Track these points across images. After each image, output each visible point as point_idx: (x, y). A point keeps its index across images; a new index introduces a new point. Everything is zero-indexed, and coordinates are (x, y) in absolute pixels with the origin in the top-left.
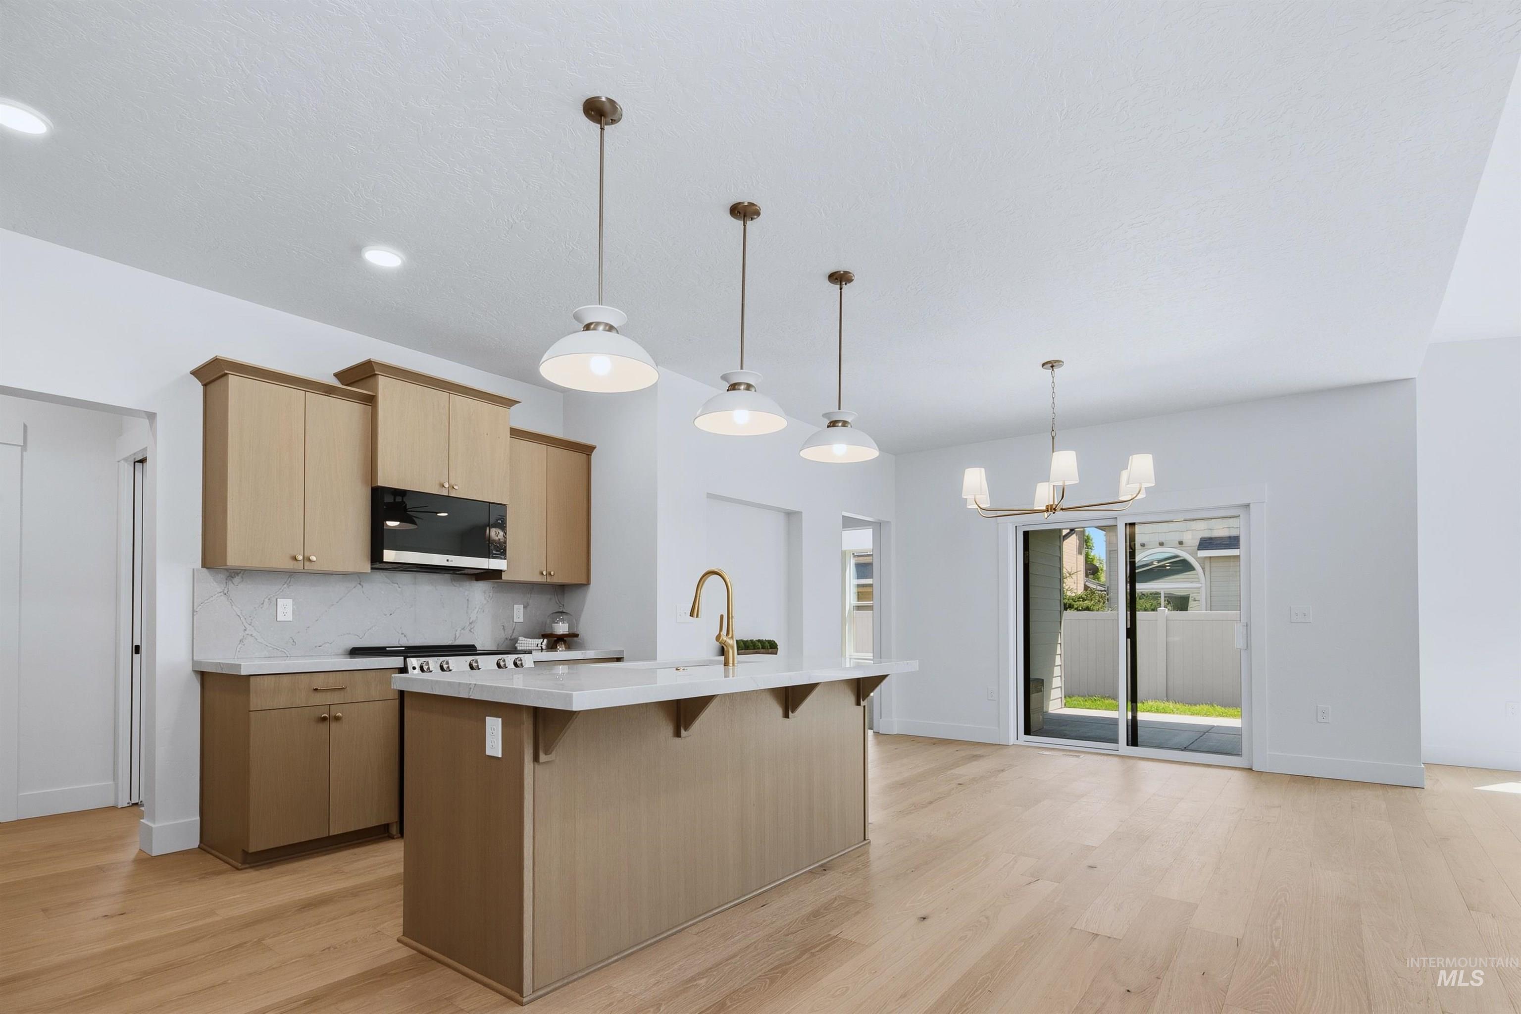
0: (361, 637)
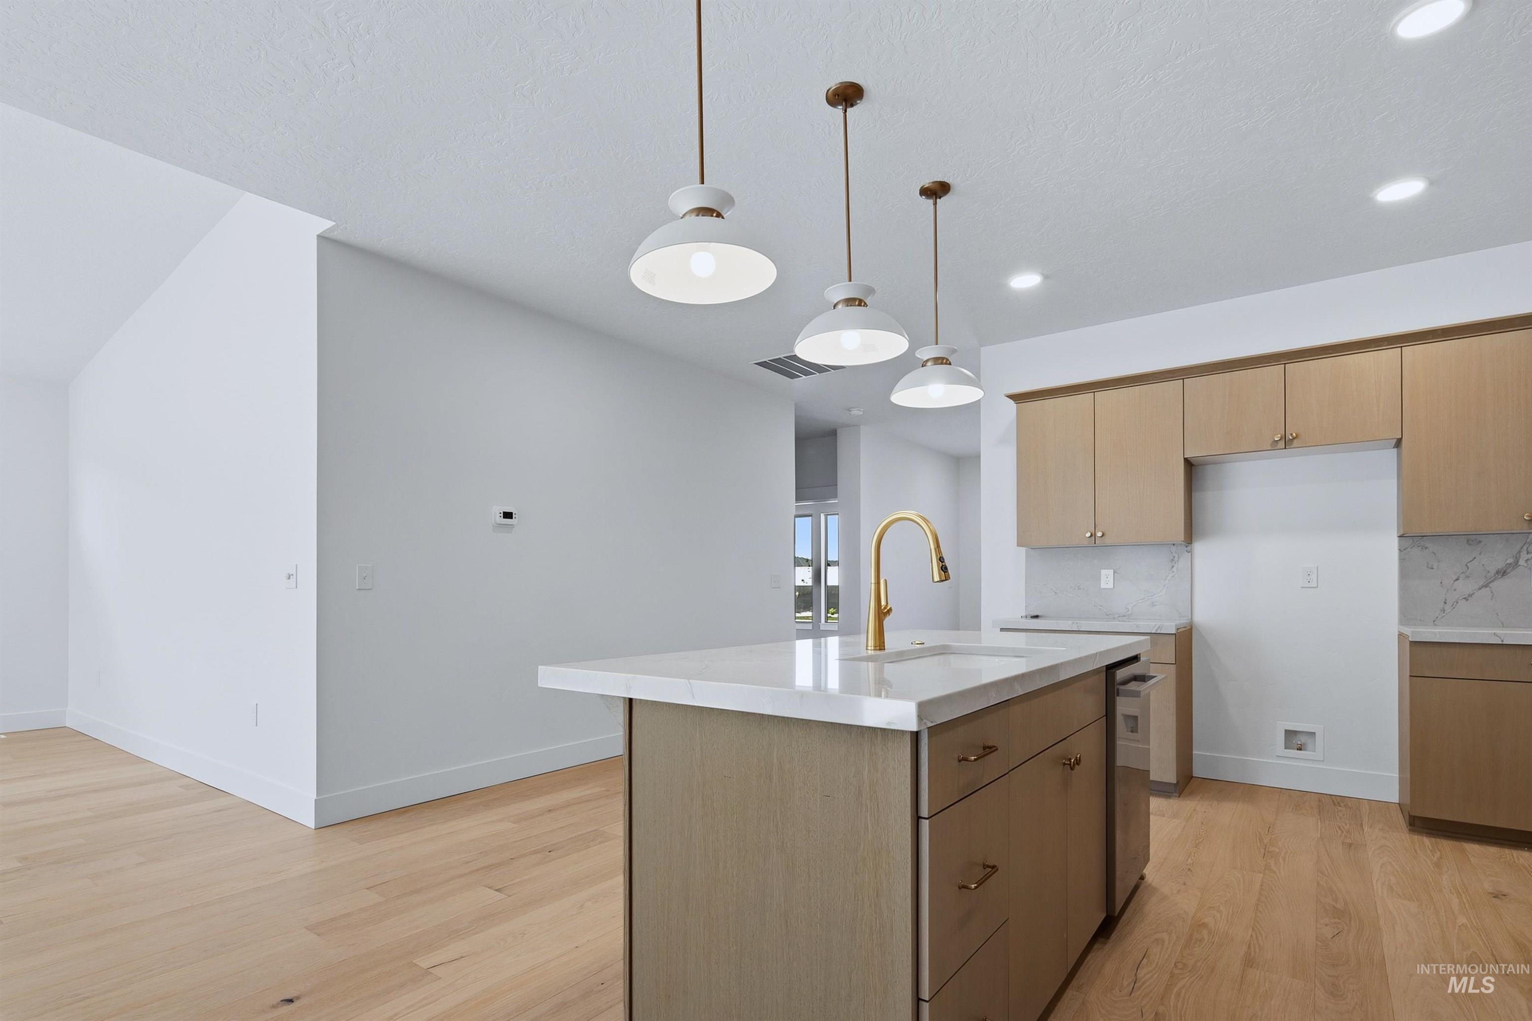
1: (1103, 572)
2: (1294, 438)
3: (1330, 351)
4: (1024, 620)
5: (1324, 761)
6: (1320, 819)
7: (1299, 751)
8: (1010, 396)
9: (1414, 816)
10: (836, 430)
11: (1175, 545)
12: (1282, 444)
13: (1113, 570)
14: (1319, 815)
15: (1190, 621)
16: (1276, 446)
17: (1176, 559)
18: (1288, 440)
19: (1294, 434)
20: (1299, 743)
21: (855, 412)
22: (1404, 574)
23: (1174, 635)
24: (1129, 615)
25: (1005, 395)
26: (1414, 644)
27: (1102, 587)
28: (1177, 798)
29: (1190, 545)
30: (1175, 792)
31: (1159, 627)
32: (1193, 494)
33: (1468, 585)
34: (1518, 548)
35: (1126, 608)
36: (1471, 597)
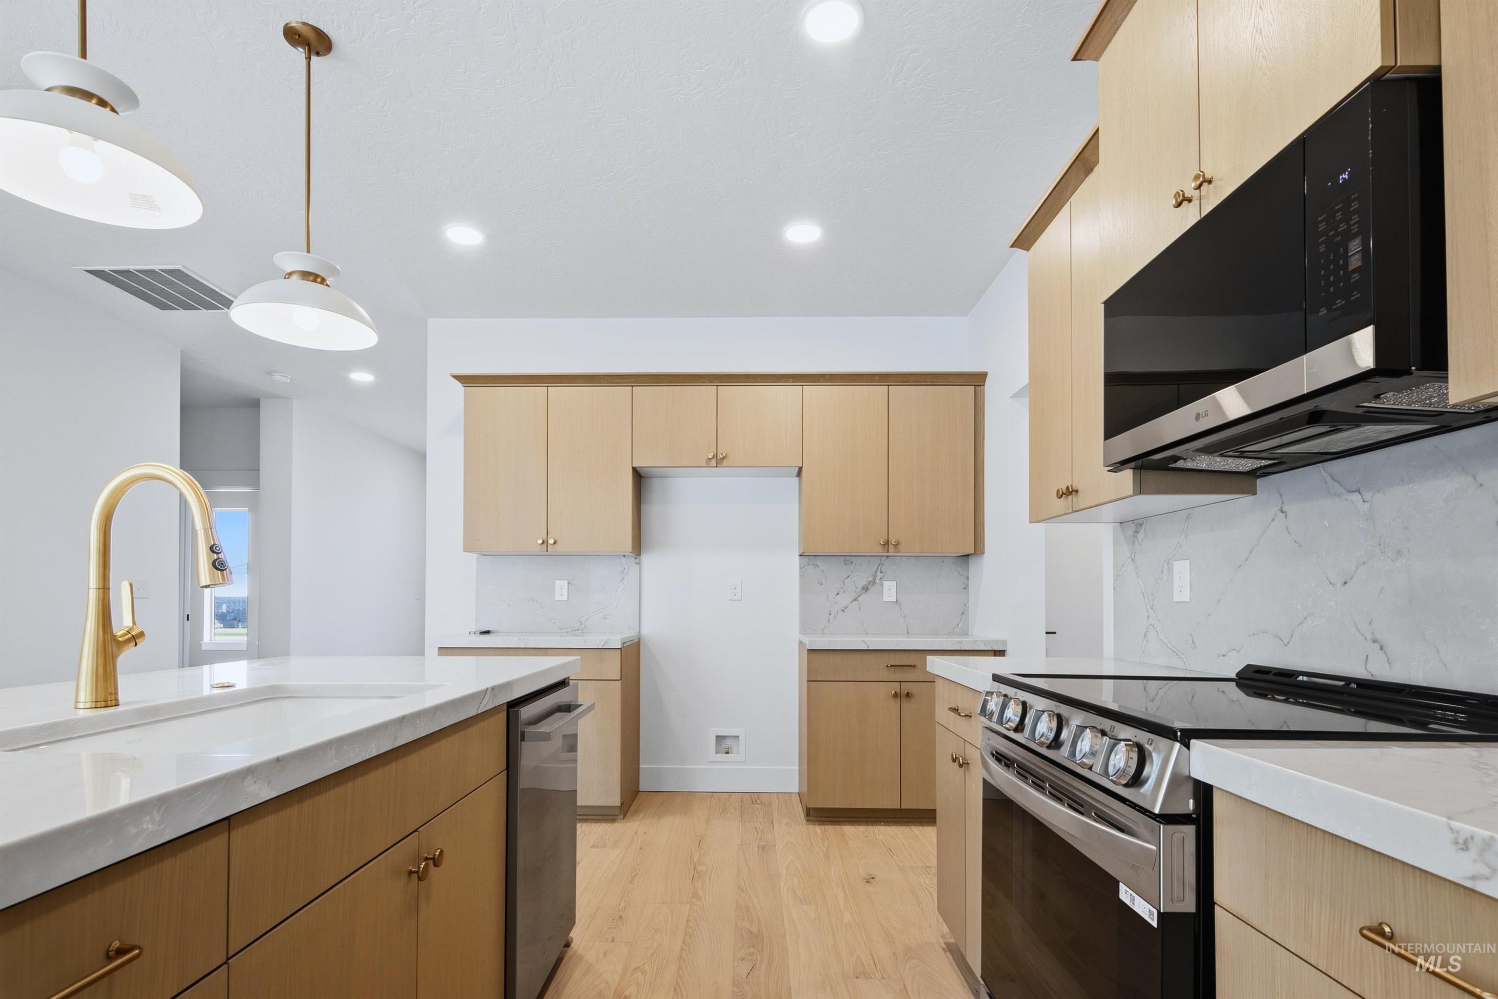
1: (558, 583)
2: (724, 458)
3: (751, 380)
4: (473, 636)
5: (745, 762)
6: (742, 822)
7: (727, 755)
8: (456, 376)
9: (809, 808)
10: (259, 400)
11: (626, 557)
12: (714, 463)
13: (567, 581)
14: (741, 817)
15: (638, 634)
16: (709, 464)
17: (626, 571)
18: (719, 459)
19: (724, 454)
20: (727, 746)
21: (278, 377)
22: (804, 588)
23: (620, 650)
24: (583, 630)
25: (450, 374)
26: (810, 651)
27: (556, 599)
28: (622, 820)
29: (638, 557)
30: (620, 814)
31: (606, 642)
32: (642, 505)
33: (844, 599)
34: (875, 568)
35: (580, 622)
36: (846, 610)
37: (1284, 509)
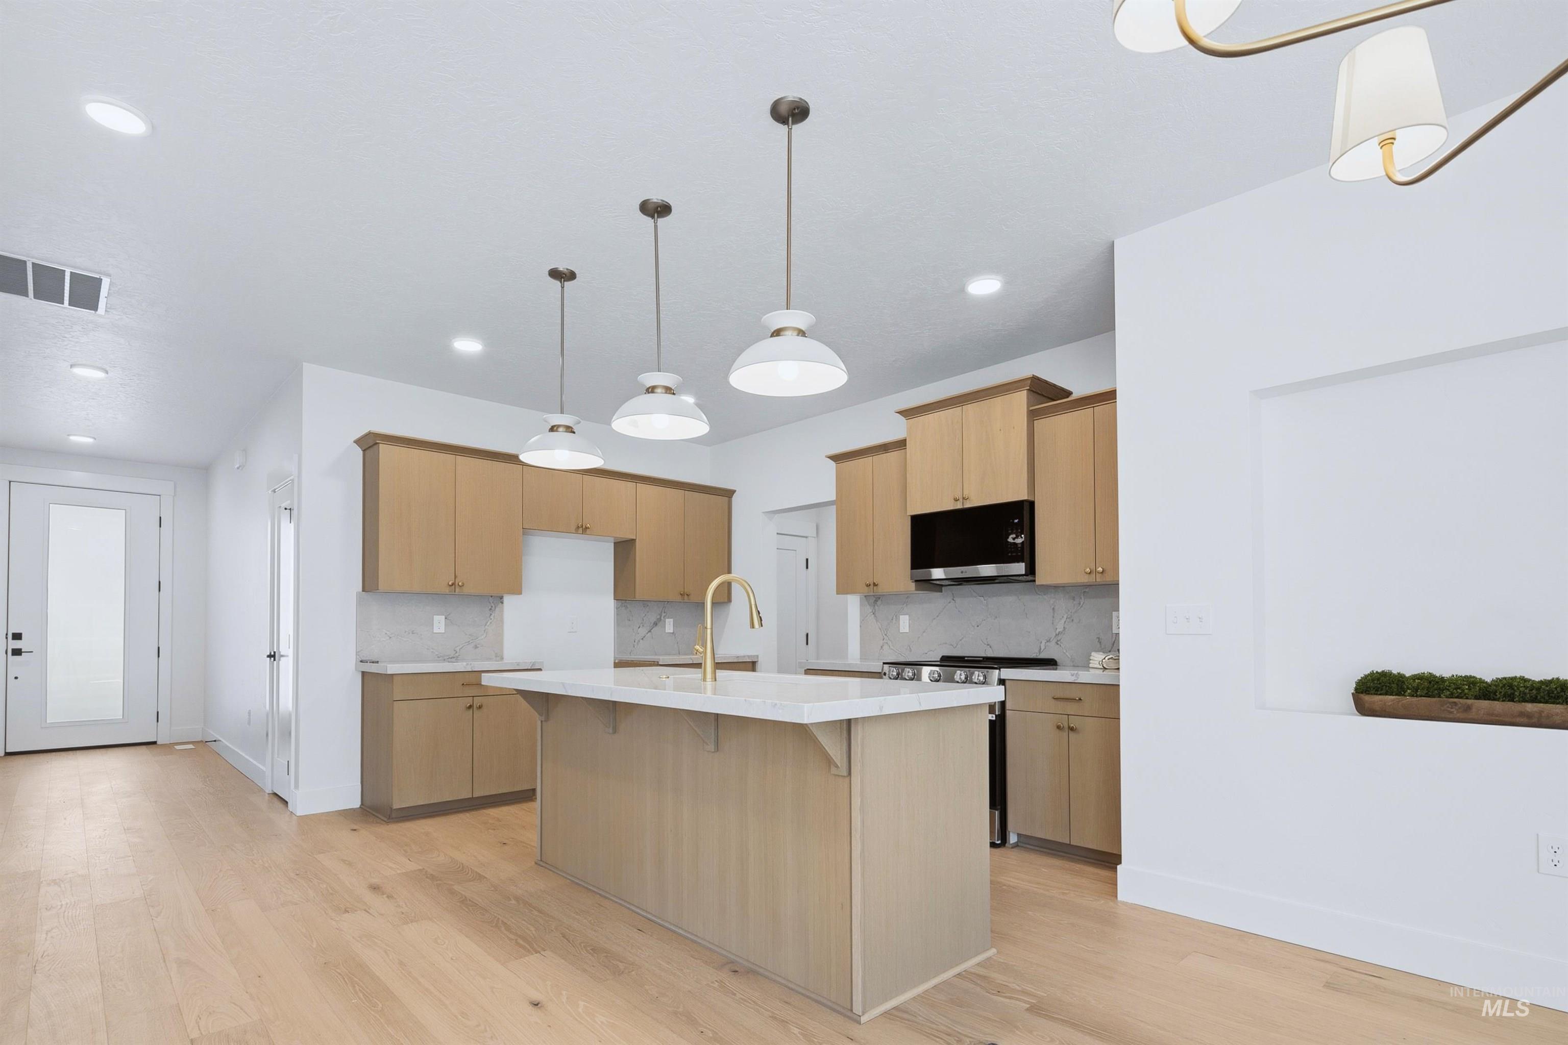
0: (954, 646)
1: (436, 618)
2: (587, 528)
11: (493, 597)
12: (580, 531)
13: (445, 616)
17: (493, 608)
18: (584, 529)
19: (587, 525)
22: (618, 623)
24: (457, 657)
27: (435, 632)
29: (503, 597)
33: (643, 631)
34: (661, 609)
35: (455, 651)
36: (644, 639)
37: (954, 599)
